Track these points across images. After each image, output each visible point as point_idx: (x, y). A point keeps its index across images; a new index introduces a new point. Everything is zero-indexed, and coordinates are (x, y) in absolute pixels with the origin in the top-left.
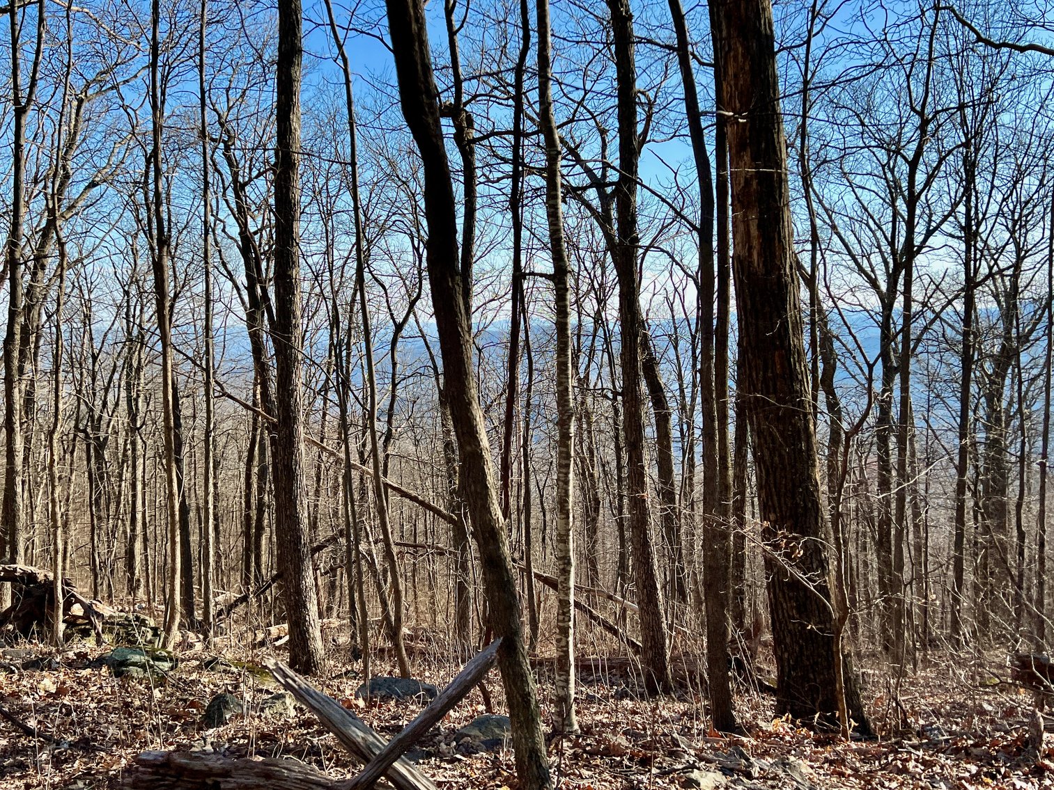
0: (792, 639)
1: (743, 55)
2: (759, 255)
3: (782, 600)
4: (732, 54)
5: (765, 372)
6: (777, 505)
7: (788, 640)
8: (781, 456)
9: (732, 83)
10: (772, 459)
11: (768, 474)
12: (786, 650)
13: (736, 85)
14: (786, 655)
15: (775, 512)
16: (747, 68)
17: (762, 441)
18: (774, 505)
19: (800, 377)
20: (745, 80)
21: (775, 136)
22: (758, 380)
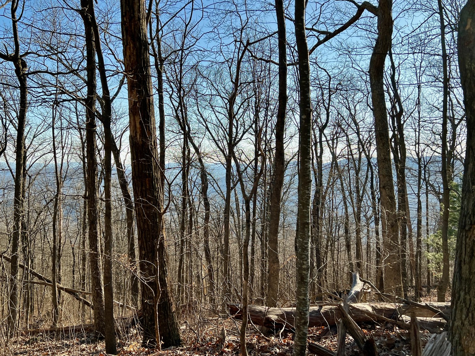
0: (149, 307)
1: (133, 48)
2: (140, 136)
3: (146, 290)
4: (128, 46)
5: (142, 186)
6: (145, 247)
7: (148, 308)
8: (148, 225)
9: (128, 59)
10: (144, 226)
11: (142, 233)
12: (147, 313)
13: (130, 60)
14: (147, 315)
15: (145, 250)
16: (135, 53)
17: (140, 218)
18: (144, 247)
19: (157, 190)
20: (134, 59)
21: (147, 84)
22: (138, 191)
